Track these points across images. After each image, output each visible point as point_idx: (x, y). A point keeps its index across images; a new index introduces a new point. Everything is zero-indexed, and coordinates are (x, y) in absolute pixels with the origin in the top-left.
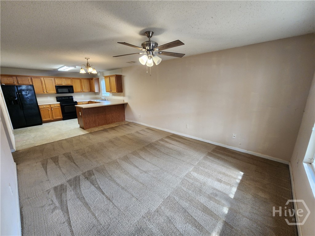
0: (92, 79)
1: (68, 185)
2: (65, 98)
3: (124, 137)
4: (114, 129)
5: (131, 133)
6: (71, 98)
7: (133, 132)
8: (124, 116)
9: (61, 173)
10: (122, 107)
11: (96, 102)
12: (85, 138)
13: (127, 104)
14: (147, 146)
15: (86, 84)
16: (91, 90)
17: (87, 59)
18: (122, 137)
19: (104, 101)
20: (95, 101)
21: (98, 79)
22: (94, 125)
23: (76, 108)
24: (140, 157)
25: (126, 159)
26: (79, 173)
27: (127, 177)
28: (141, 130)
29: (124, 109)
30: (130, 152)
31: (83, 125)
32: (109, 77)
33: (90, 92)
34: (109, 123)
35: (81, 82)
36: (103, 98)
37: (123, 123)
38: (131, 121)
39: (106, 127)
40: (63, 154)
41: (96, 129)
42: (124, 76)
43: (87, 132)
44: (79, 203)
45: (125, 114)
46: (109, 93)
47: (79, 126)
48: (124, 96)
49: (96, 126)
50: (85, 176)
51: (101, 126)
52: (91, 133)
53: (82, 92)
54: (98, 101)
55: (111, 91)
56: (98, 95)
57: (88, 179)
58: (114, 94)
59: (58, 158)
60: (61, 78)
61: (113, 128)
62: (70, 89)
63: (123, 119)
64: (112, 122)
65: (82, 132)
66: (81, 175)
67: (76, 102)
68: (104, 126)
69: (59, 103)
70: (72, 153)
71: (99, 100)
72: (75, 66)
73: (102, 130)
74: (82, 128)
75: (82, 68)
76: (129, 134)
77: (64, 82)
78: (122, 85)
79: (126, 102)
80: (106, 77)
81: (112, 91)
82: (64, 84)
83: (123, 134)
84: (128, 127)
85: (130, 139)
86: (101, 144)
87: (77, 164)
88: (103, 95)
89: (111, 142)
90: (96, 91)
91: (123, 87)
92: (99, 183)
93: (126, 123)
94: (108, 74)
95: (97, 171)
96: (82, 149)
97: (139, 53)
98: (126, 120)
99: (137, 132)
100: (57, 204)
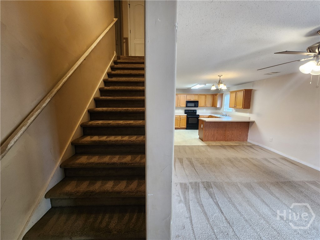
0: (216, 95)
1: (190, 187)
2: (191, 111)
3: (246, 160)
4: (233, 148)
5: (257, 159)
6: (195, 112)
7: (259, 157)
8: (247, 136)
9: (185, 173)
10: (247, 125)
11: (216, 117)
12: (203, 149)
13: (253, 122)
14: (284, 183)
15: (209, 100)
16: (214, 105)
17: (220, 77)
18: (243, 159)
19: (225, 117)
20: (216, 115)
21: (222, 95)
22: (212, 139)
23: (199, 121)
24: (272, 194)
25: (250, 187)
26: (199, 180)
27: (252, 210)
28: (272, 159)
29: (249, 128)
30: (256, 181)
31: (202, 137)
32: (236, 92)
33: (212, 106)
34: (227, 141)
35: (206, 98)
36: (224, 114)
37: (244, 144)
38: (256, 144)
39: (224, 143)
40: (186, 158)
41: (214, 143)
42: (255, 90)
43: (205, 145)
44: (199, 208)
45: (249, 133)
46: (232, 108)
47: (198, 137)
48: (251, 113)
49: (214, 140)
50: (204, 185)
51: (218, 142)
52: (209, 146)
53: (205, 106)
54: (218, 116)
55: (235, 107)
56: (219, 111)
57: (206, 189)
58: (237, 110)
59: (183, 160)
60: (191, 95)
61: (231, 147)
62: (196, 104)
63: (245, 139)
64: (231, 140)
65: (201, 143)
66: (200, 182)
67: (199, 115)
68: (222, 142)
69: (186, 115)
70: (193, 159)
71: (220, 115)
72: (205, 84)
73: (219, 146)
74: (201, 139)
75: (213, 85)
76: (252, 159)
77: (192, 98)
78: (250, 100)
79: (252, 119)
80: (232, 92)
81: (237, 107)
82: (192, 100)
83: (245, 157)
84: (252, 150)
85: (255, 165)
86: (219, 160)
87: (197, 171)
88: (224, 111)
89: (229, 160)
90: (218, 106)
91: (251, 103)
92: (217, 199)
93: (249, 144)
94: (235, 89)
95: (216, 186)
96: (201, 159)
97: (299, 61)
98: (248, 140)
99: (266, 160)
100: (182, 199)
